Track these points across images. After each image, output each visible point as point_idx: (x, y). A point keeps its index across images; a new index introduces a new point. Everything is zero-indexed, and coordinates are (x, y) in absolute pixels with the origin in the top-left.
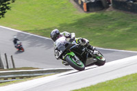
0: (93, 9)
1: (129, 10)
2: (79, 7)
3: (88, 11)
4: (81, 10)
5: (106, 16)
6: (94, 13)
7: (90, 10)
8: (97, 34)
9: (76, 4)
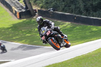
0: (24, 17)
1: (50, 17)
2: (13, 15)
3: (20, 18)
4: (16, 18)
5: (34, 21)
6: (25, 20)
7: (22, 17)
8: (27, 35)
9: (11, 13)
